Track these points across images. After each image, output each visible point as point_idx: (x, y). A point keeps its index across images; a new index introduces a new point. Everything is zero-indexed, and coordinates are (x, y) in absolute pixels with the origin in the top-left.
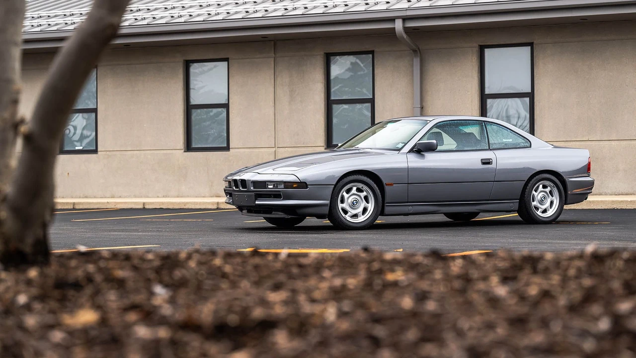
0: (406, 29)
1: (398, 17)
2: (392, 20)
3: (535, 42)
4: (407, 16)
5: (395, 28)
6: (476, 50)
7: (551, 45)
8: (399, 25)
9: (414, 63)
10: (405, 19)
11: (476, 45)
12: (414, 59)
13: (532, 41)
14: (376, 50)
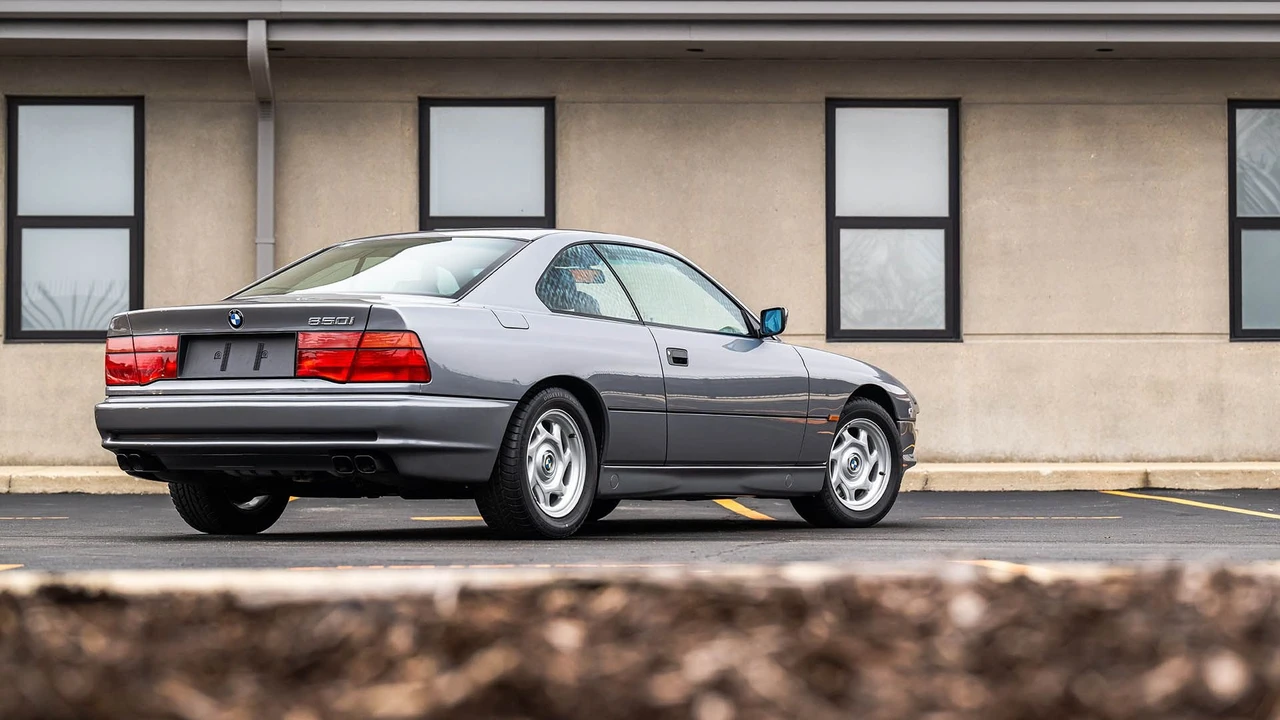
0: (274, 48)
1: (257, 16)
2: (240, 21)
3: (560, 97)
4: (281, 13)
5: (245, 43)
6: (413, 108)
7: (597, 105)
8: (256, 37)
9: (260, 138)
10: (273, 21)
11: (413, 97)
12: (261, 125)
13: (552, 95)
14: (149, 95)
